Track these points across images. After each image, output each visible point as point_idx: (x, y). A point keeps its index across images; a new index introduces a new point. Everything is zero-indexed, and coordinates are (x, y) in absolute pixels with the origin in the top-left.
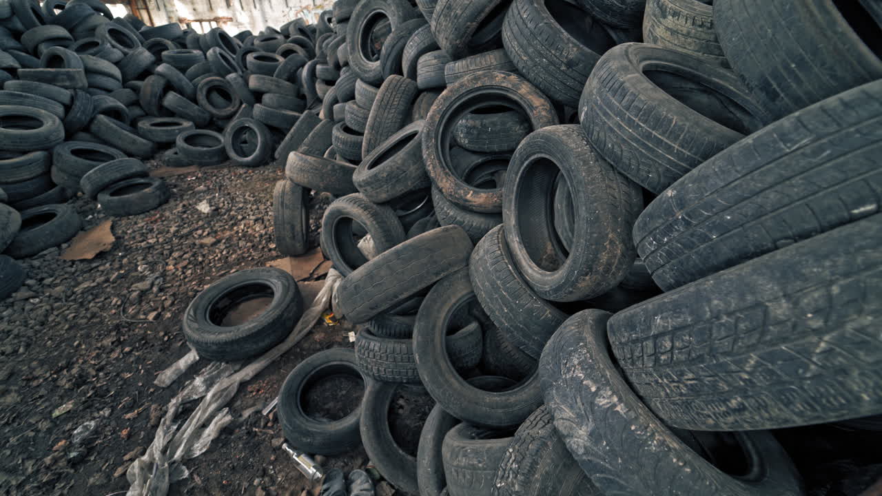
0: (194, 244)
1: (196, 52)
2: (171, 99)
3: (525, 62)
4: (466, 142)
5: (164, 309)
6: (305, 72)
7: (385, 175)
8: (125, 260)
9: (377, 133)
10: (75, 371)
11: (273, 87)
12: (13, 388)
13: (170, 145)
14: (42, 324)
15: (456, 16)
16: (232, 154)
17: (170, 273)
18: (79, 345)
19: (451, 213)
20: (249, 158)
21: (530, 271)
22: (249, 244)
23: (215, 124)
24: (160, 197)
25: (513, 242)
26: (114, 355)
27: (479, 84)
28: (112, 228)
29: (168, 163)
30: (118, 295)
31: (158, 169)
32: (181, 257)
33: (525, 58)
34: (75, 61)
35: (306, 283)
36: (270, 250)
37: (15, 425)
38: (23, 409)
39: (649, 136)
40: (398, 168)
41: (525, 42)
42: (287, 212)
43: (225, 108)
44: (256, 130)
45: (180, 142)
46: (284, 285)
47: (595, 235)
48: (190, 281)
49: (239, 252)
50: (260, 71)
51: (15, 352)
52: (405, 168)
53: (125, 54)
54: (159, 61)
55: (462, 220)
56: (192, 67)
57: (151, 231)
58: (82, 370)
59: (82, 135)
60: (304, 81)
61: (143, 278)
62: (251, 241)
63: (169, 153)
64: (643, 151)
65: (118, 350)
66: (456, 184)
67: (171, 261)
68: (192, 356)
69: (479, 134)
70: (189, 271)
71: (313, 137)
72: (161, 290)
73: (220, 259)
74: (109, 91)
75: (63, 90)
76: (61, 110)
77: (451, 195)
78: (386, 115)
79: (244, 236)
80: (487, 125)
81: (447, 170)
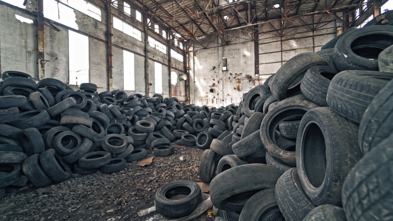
0: (173, 170)
1: (197, 112)
2: (185, 124)
3: (311, 95)
4: (285, 134)
5: (154, 188)
6: (230, 119)
7: (244, 143)
8: (151, 169)
9: (247, 132)
10: (120, 199)
11: (217, 123)
12: (104, 199)
13: (180, 138)
14: (121, 182)
15: (279, 83)
16: (197, 144)
17: (162, 177)
18: (126, 192)
19: (273, 164)
20: (202, 145)
21: (309, 189)
22: (191, 174)
23: (195, 133)
24: (170, 152)
25: (301, 173)
26: (132, 199)
27: (288, 105)
28: (153, 159)
29: (177, 144)
30: (144, 180)
31: (174, 145)
32: (167, 173)
33: (310, 93)
34: (165, 111)
35: (206, 194)
36: (197, 178)
37: (97, 210)
38: (102, 206)
39: (359, 96)
40: (250, 141)
41: (309, 87)
42: (206, 160)
43: (200, 129)
44: (207, 135)
45: (183, 137)
46: (195, 189)
47: (337, 154)
48: (166, 182)
49: (186, 176)
50: (214, 118)
51: (111, 188)
52: (253, 142)
53: (177, 111)
54: (186, 113)
55: (278, 168)
56: (194, 116)
57: (163, 162)
58: (122, 200)
59: (158, 131)
60: (229, 122)
61: (153, 176)
62: (192, 173)
63: (179, 141)
64: (358, 104)
65: (134, 198)
66: (275, 147)
67: (164, 173)
68: (153, 209)
69: (291, 129)
70: (168, 178)
71: (226, 139)
72: (156, 182)
73: (179, 177)
74: (169, 120)
75: (159, 118)
76: (156, 123)
77: (272, 152)
78: (252, 125)
79: (190, 171)
80: (295, 125)
81: (271, 141)
